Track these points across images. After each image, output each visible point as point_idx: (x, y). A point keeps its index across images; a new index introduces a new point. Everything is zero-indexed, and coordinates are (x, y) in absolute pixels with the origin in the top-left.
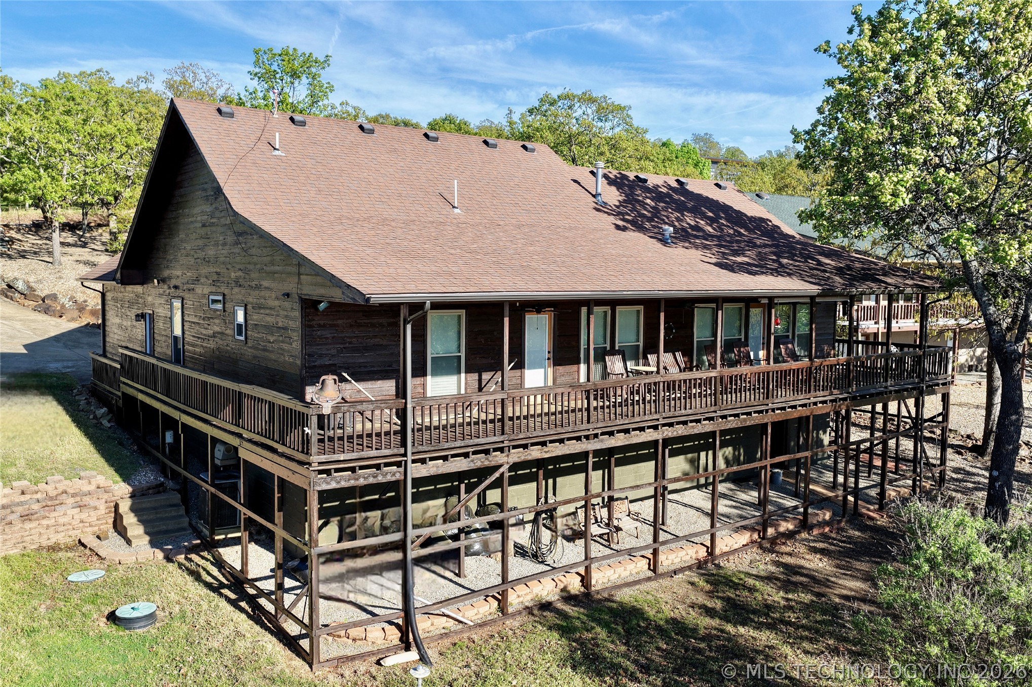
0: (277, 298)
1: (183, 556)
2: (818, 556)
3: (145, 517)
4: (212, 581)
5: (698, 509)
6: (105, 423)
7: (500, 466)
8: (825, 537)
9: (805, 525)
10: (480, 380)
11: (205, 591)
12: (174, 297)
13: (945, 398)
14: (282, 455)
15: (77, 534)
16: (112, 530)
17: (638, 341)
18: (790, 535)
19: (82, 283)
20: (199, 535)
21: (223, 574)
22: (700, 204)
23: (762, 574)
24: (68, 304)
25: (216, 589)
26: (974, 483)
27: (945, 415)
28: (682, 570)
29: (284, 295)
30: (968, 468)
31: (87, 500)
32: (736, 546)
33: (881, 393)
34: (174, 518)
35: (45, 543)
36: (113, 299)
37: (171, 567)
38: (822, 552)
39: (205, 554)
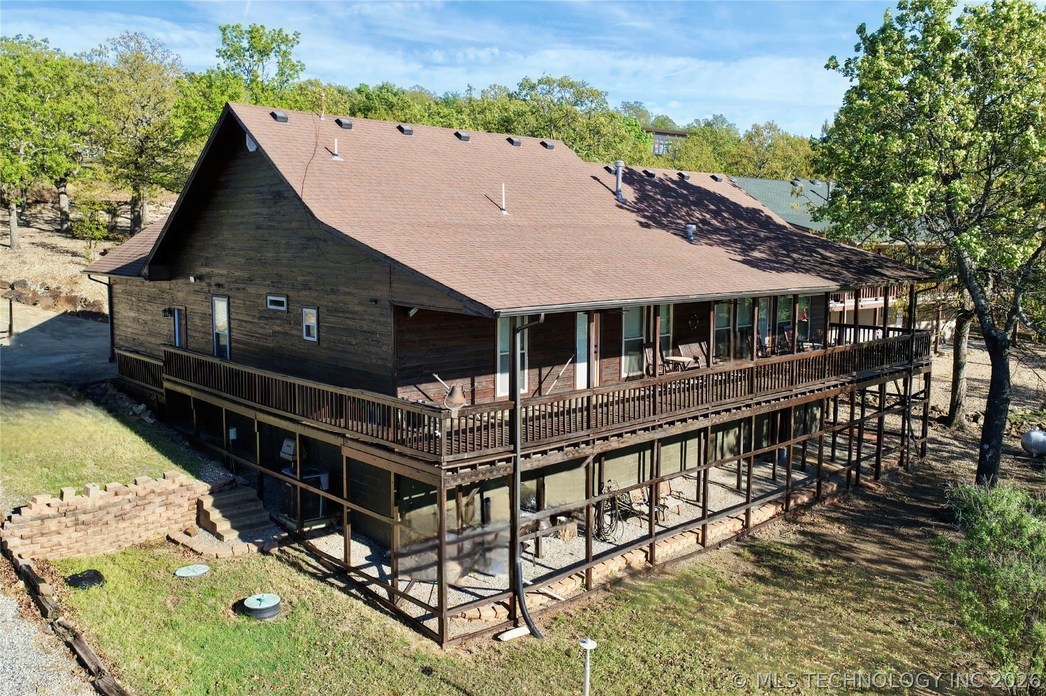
0: (361, 304)
1: (277, 549)
2: (836, 525)
3: (228, 513)
4: (315, 571)
5: (723, 485)
6: (147, 419)
7: (586, 458)
8: (836, 508)
9: (818, 498)
10: (540, 375)
11: (313, 581)
12: (217, 295)
13: (927, 377)
14: (401, 454)
15: (164, 531)
16: (196, 526)
17: (668, 332)
18: (806, 507)
19: (89, 276)
20: (284, 528)
21: (322, 564)
22: (702, 197)
23: (794, 542)
24: (41, 291)
25: (323, 578)
26: (948, 452)
27: (927, 391)
28: (725, 542)
29: (371, 301)
30: (940, 439)
31: (172, 498)
32: (765, 519)
33: (879, 376)
34: (256, 512)
35: (137, 541)
36: (124, 292)
37: (270, 560)
38: (838, 520)
39: (296, 545)
